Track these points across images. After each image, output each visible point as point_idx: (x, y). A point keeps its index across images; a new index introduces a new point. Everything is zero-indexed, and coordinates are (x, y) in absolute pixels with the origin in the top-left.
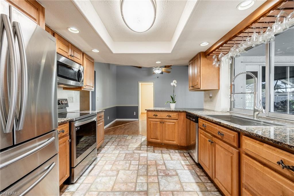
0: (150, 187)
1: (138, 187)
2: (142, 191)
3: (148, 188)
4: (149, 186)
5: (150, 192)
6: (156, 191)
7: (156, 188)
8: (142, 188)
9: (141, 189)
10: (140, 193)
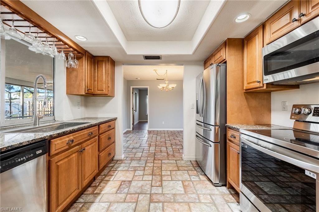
0: (147, 206)
1: (160, 206)
2: (156, 202)
3: (148, 205)
4: (148, 208)
5: (148, 202)
6: (141, 202)
7: (140, 205)
8: (156, 206)
9: (156, 204)
10: (157, 200)
